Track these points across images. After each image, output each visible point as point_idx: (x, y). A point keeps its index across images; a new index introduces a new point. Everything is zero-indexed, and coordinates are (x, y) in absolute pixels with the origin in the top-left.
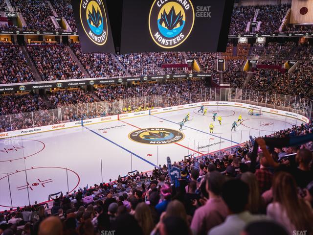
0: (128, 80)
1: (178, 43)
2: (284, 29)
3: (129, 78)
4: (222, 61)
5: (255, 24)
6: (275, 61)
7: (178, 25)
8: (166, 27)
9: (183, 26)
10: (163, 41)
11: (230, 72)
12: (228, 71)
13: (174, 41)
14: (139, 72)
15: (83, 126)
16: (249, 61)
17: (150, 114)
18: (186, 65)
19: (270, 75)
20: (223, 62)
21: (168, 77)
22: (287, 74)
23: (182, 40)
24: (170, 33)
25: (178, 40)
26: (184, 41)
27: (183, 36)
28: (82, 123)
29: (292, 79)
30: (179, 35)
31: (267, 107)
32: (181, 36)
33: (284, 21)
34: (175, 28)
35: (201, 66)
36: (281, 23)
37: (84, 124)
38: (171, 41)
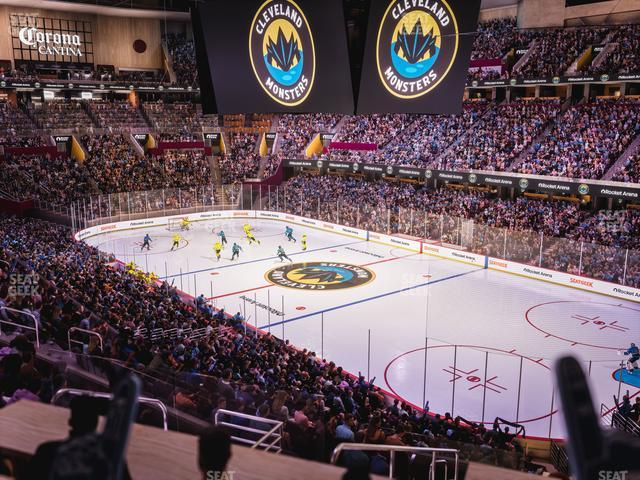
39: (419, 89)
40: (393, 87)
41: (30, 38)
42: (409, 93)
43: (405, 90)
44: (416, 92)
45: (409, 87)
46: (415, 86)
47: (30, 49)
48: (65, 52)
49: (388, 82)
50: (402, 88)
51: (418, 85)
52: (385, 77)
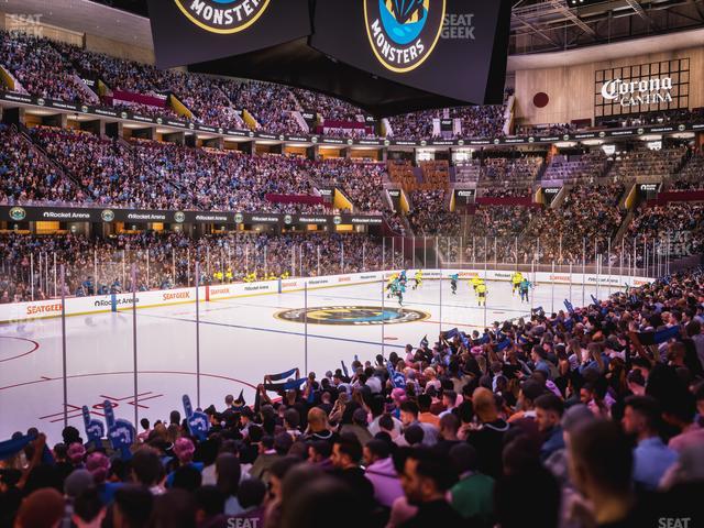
0: (198, 217)
1: (412, 63)
2: (513, 131)
3: (200, 214)
4: (397, 194)
5: (449, 123)
6: (513, 191)
7: (415, 16)
8: (393, 14)
9: (424, 20)
10: (386, 49)
11: (422, 213)
12: (417, 212)
13: (406, 56)
14: (221, 202)
15: (114, 310)
16: (456, 192)
17: (280, 292)
18: (319, 200)
19: (514, 215)
20: (400, 195)
21: (288, 219)
22: (550, 210)
23: (420, 57)
24: (397, 32)
25: (412, 54)
26: (422, 60)
27: (422, 46)
28: (114, 303)
29: (567, 217)
30: (413, 43)
31: (542, 270)
32: (419, 47)
33: (508, 115)
34: (408, 22)
35: (356, 203)
36: (504, 120)
37: (118, 307)
38: (399, 52)
39: (248, 13)
40: (209, 23)
41: (613, 91)
42: (236, 24)
43: (231, 20)
44: (246, 18)
45: (234, 14)
46: (242, 11)
47: (613, 103)
48: (651, 99)
49: (200, 18)
50: (225, 19)
51: (246, 8)
52: (193, 13)
